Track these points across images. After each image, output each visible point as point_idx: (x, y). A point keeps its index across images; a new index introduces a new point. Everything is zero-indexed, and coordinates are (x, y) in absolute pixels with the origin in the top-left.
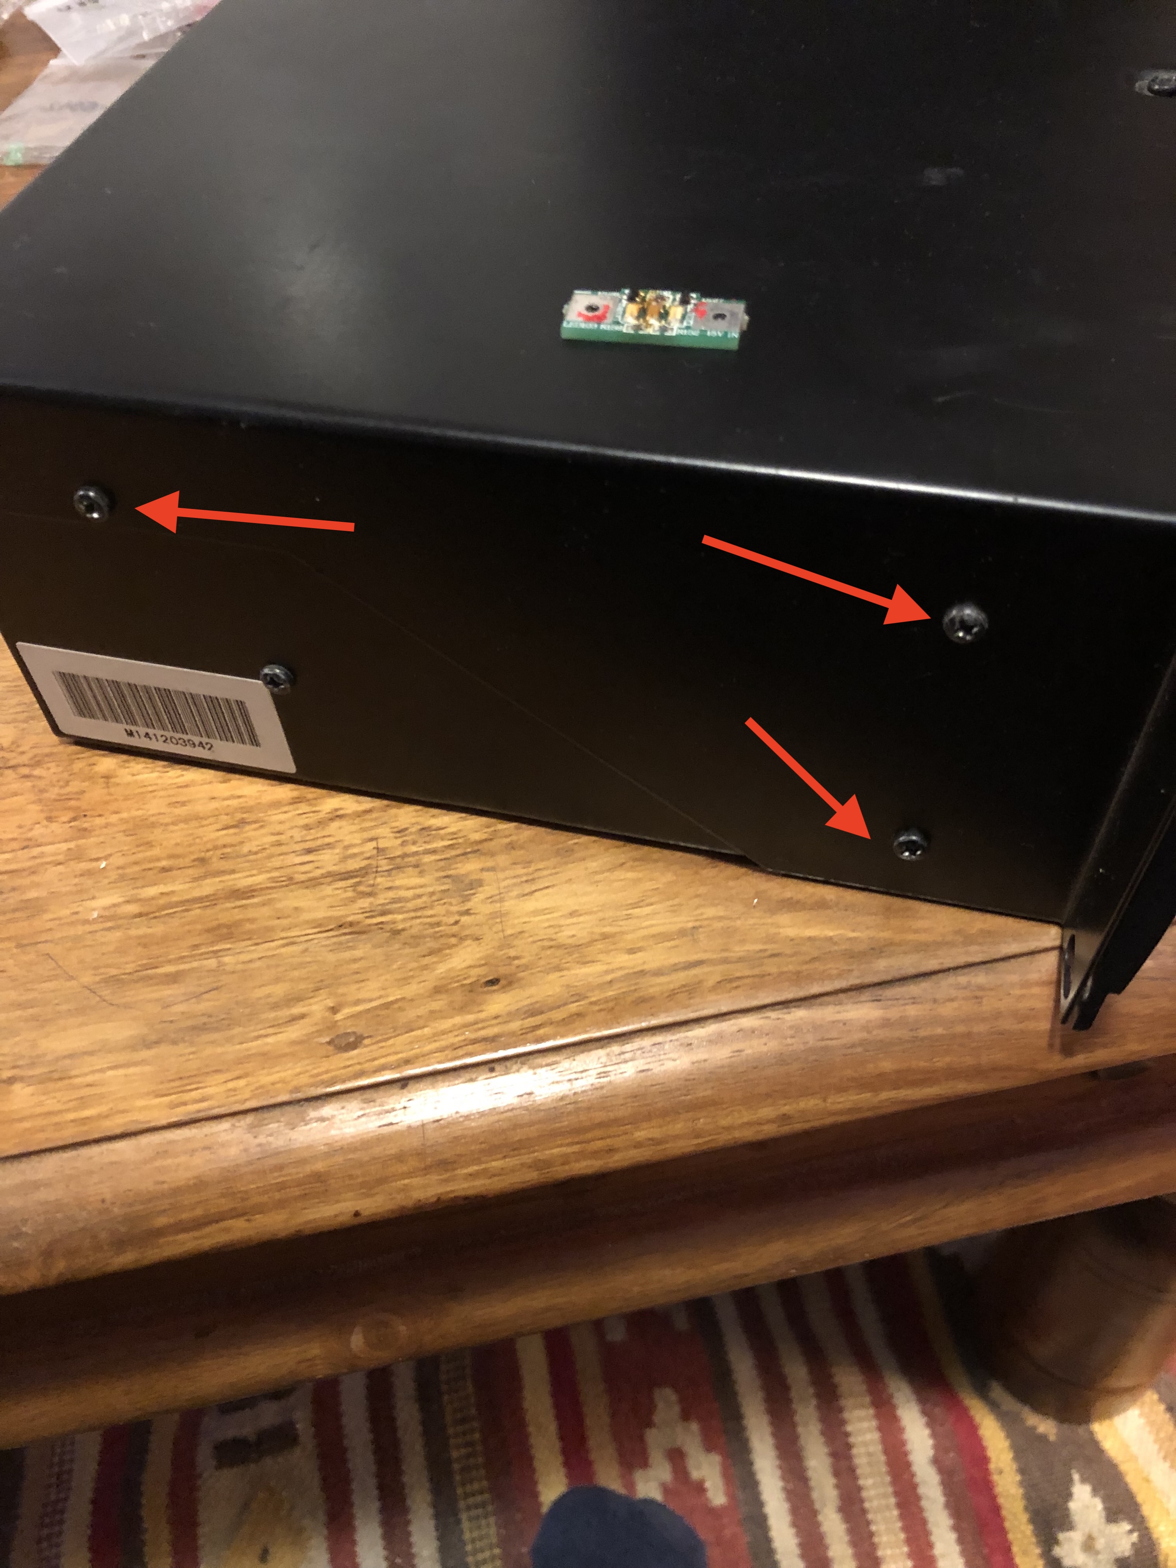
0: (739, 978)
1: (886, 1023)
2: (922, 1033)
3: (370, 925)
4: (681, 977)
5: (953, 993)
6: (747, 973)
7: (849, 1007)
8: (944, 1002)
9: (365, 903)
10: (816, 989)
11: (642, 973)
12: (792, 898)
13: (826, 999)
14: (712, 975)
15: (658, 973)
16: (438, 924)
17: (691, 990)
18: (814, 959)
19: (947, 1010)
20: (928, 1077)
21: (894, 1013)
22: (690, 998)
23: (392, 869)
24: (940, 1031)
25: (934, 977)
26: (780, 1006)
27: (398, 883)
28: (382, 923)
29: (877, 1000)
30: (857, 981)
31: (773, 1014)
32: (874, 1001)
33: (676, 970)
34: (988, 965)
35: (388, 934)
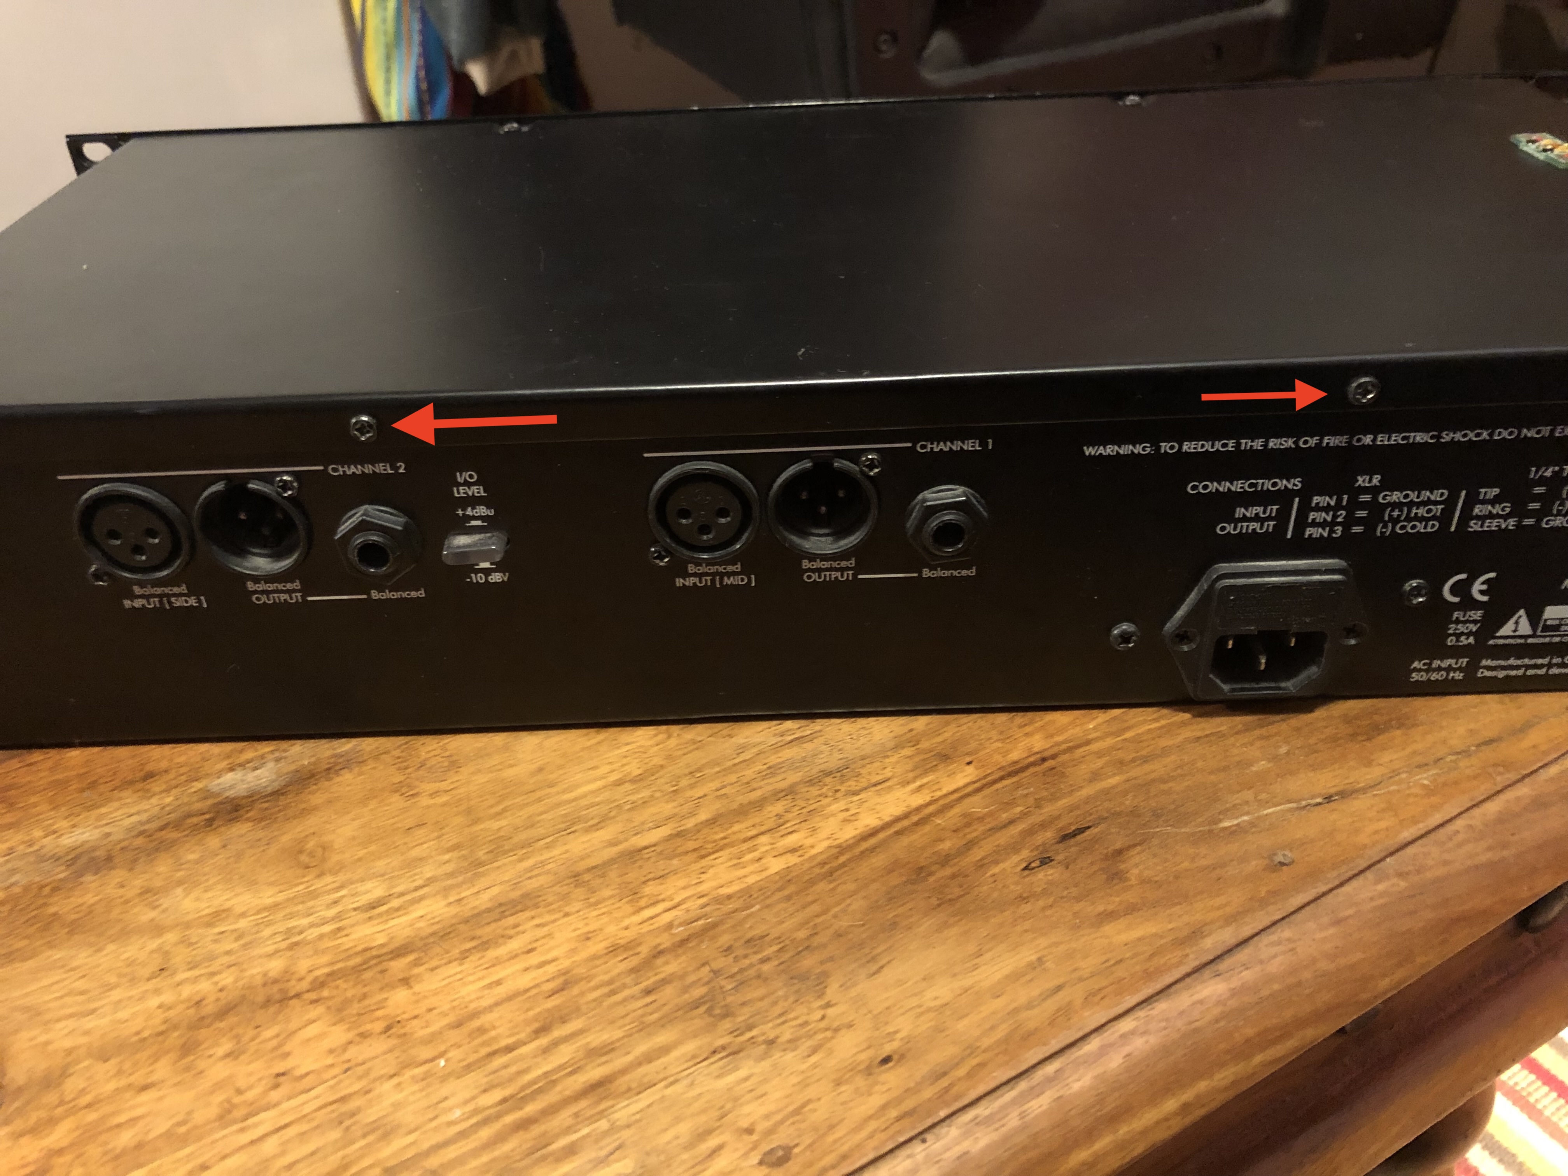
0: (1100, 990)
1: (1234, 993)
2: (1265, 993)
3: (742, 1043)
4: (1051, 1005)
5: (1274, 950)
6: (1104, 983)
7: (1199, 987)
8: (1269, 961)
9: (727, 1024)
10: (1168, 979)
11: (1016, 1011)
12: (1105, 910)
13: (1178, 986)
14: (1075, 994)
15: (1029, 1006)
16: (806, 1023)
17: (1065, 1012)
18: (1152, 956)
19: (1274, 967)
20: (1283, 1033)
21: (1235, 983)
22: (1069, 1019)
23: (737, 986)
24: (1276, 987)
25: (1252, 942)
26: (1145, 1004)
27: (749, 997)
28: (752, 1038)
29: (1218, 975)
30: (1197, 963)
31: (1141, 1013)
32: (1215, 976)
33: (1044, 1000)
34: (1287, 920)
35: (764, 1046)
